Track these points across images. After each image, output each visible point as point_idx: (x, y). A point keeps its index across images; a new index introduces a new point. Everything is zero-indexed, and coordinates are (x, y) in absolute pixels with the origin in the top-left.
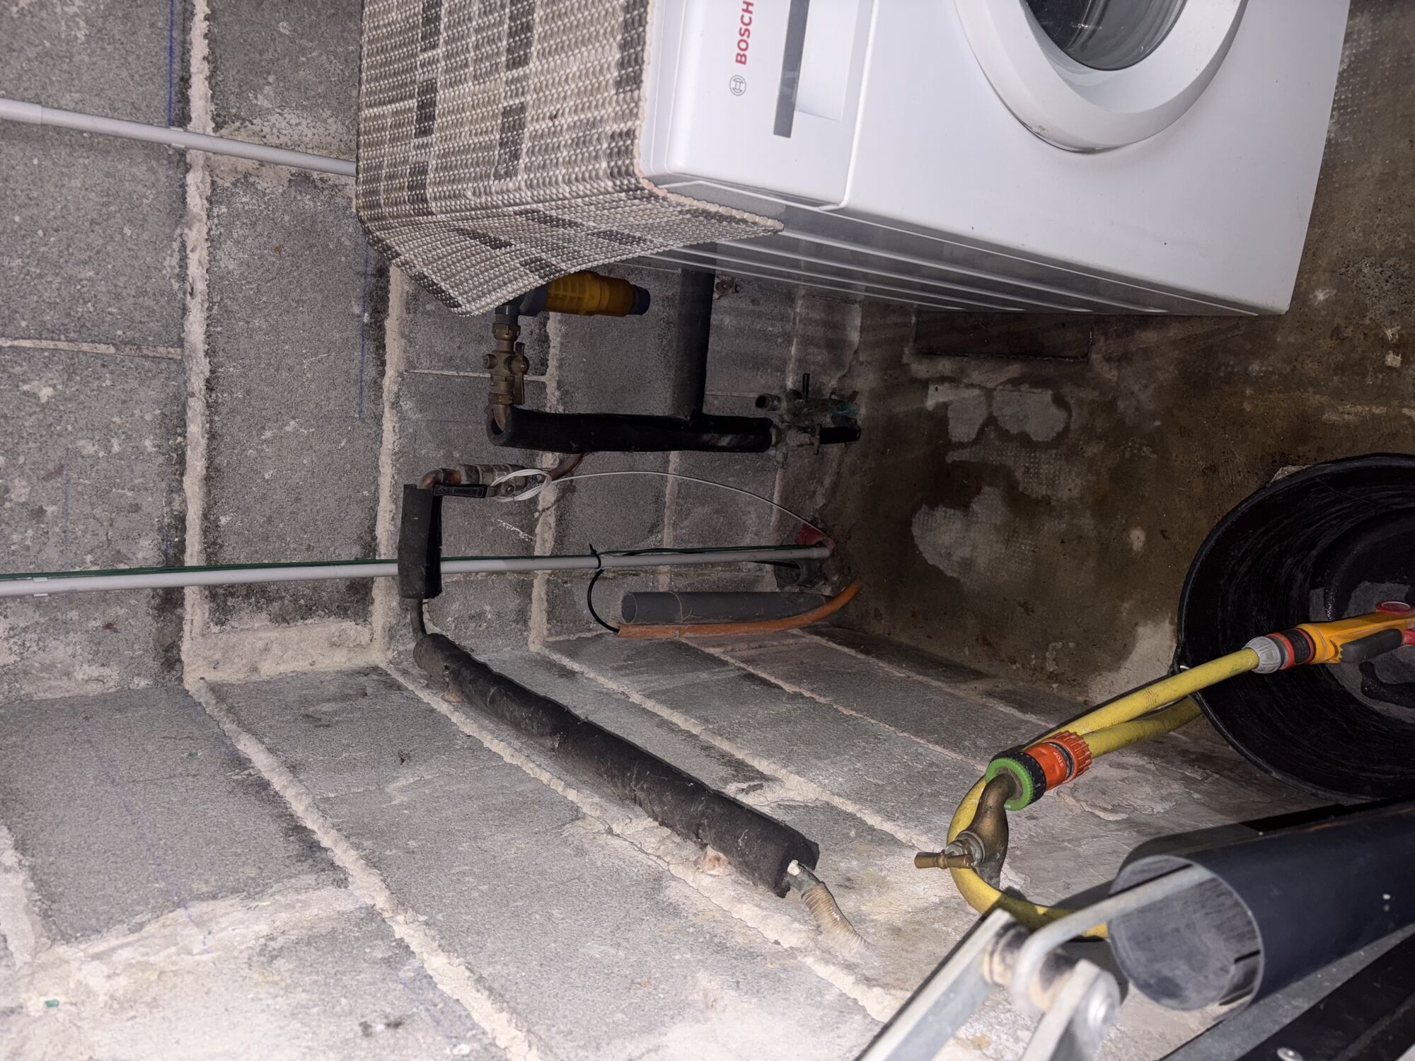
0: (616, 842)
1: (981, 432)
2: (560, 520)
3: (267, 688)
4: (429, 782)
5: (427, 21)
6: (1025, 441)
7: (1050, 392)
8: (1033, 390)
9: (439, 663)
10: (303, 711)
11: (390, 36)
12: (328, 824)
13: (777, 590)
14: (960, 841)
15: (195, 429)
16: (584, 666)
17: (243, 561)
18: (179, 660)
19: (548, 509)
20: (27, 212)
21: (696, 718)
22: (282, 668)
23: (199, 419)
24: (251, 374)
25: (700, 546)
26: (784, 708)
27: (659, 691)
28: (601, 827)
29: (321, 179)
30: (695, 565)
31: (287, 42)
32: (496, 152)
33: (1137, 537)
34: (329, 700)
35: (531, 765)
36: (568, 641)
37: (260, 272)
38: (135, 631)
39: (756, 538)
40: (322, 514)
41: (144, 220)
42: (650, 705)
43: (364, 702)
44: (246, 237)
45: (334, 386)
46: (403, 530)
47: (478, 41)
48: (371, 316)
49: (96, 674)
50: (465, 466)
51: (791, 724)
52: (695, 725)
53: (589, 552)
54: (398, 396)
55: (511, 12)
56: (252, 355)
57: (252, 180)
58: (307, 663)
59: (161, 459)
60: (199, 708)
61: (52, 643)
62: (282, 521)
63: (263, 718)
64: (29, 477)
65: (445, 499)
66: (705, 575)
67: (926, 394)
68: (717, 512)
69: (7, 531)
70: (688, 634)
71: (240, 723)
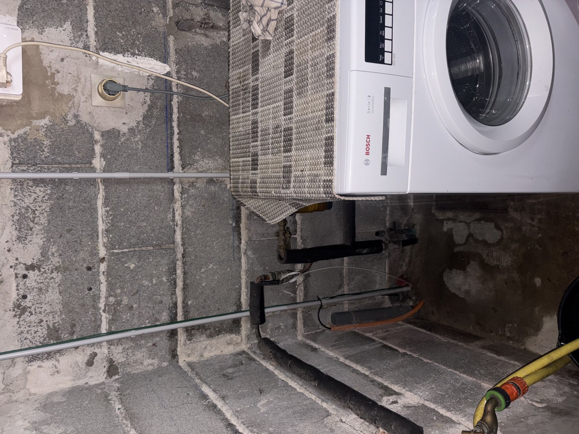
0: (344, 425)
1: (467, 240)
2: (305, 287)
3: (207, 363)
4: (272, 402)
5: (253, 133)
6: (485, 243)
7: (493, 224)
8: (486, 223)
9: (268, 350)
10: (222, 373)
11: (240, 136)
12: (240, 422)
13: (391, 306)
14: (479, 425)
15: (179, 272)
16: (320, 346)
17: (196, 317)
18: (177, 355)
19: (301, 284)
20: (125, 207)
21: (366, 367)
22: (211, 354)
23: (180, 268)
24: (196, 250)
25: (359, 291)
26: (401, 360)
27: (350, 356)
28: (337, 419)
29: (217, 180)
30: (357, 299)
31: (204, 136)
32: (282, 180)
33: (538, 281)
34: (230, 367)
35: (308, 392)
36: (312, 334)
37: (199, 214)
38: (162, 346)
39: (381, 286)
40: (222, 296)
41: (161, 203)
42: (347, 362)
43: (242, 367)
44: (193, 203)
45: (225, 250)
46: (251, 299)
47: (272, 142)
48: (236, 224)
49: (151, 363)
50: (271, 273)
51: (404, 368)
52: (366, 371)
53: (317, 299)
54: (246, 250)
55: (284, 134)
56: (197, 243)
57: (194, 184)
58: (220, 351)
59: (168, 284)
60: (186, 374)
61: (136, 353)
62: (209, 300)
63: (209, 377)
64: (128, 295)
65: (265, 287)
66: (361, 302)
67: (443, 225)
68: (364, 277)
69: (122, 315)
70: (358, 328)
71: (201, 379)
